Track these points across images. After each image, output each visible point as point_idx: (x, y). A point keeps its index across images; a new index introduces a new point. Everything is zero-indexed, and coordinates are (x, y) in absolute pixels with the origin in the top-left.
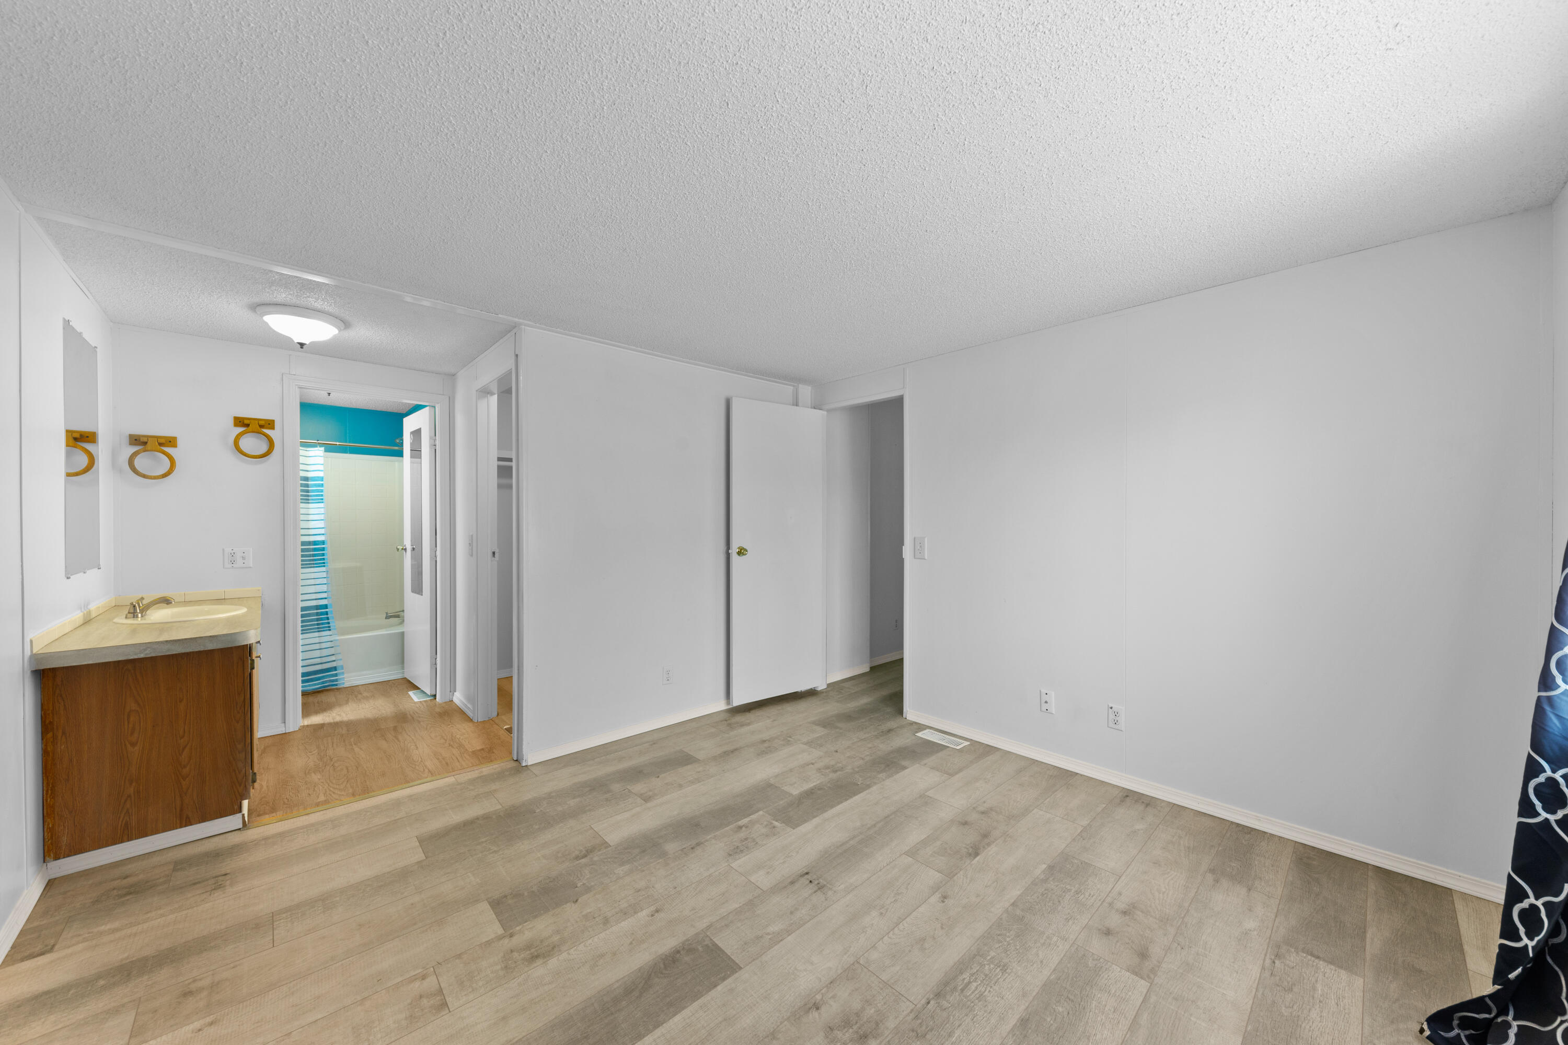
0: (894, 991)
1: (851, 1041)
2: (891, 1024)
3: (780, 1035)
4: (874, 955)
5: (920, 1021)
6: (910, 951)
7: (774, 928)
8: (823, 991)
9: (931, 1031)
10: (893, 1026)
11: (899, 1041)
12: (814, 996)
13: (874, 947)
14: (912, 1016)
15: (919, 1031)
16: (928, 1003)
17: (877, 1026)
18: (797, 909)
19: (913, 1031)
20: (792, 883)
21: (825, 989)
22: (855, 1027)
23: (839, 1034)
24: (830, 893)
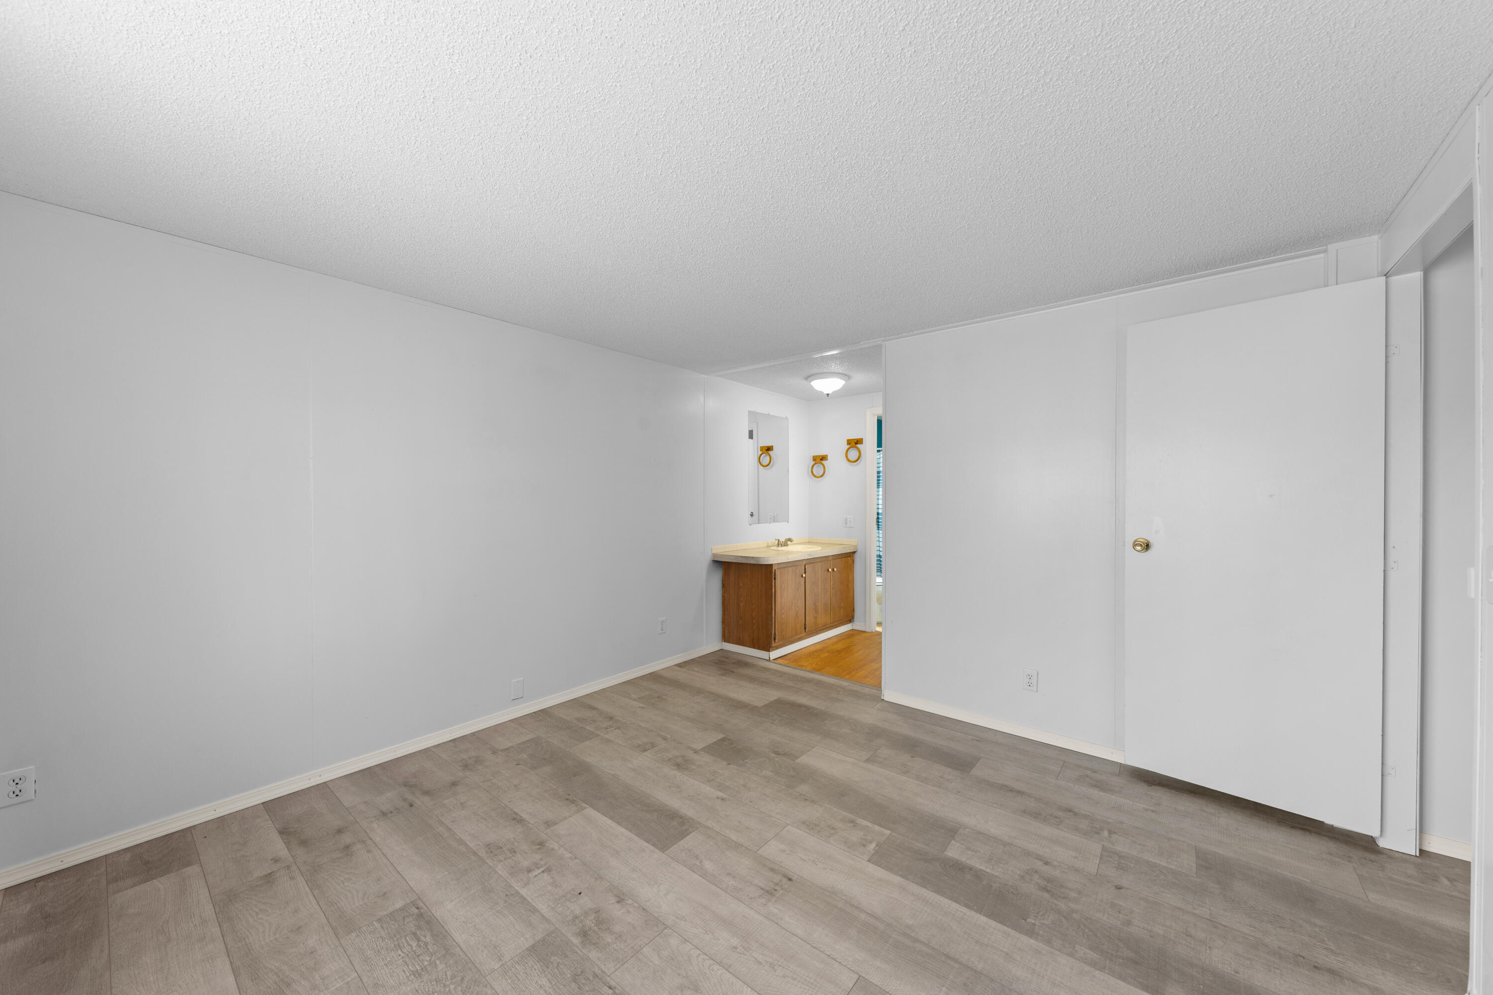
0: (629, 958)
1: (583, 926)
2: (593, 954)
3: (599, 882)
4: (674, 941)
5: (591, 978)
6: (679, 975)
7: (708, 865)
8: (635, 904)
9: (578, 988)
10: (591, 956)
11: (574, 960)
12: (631, 898)
13: (686, 941)
14: (598, 972)
15: (580, 977)
16: (610, 988)
17: (593, 944)
18: (734, 877)
19: (582, 972)
20: (772, 870)
21: (637, 905)
22: (596, 928)
23: (592, 917)
24: (763, 901)
